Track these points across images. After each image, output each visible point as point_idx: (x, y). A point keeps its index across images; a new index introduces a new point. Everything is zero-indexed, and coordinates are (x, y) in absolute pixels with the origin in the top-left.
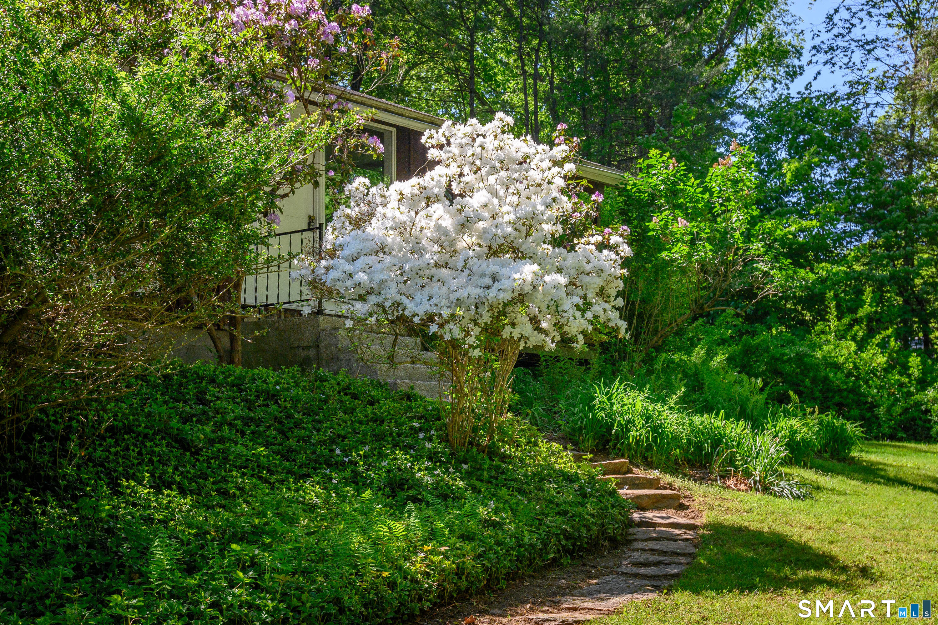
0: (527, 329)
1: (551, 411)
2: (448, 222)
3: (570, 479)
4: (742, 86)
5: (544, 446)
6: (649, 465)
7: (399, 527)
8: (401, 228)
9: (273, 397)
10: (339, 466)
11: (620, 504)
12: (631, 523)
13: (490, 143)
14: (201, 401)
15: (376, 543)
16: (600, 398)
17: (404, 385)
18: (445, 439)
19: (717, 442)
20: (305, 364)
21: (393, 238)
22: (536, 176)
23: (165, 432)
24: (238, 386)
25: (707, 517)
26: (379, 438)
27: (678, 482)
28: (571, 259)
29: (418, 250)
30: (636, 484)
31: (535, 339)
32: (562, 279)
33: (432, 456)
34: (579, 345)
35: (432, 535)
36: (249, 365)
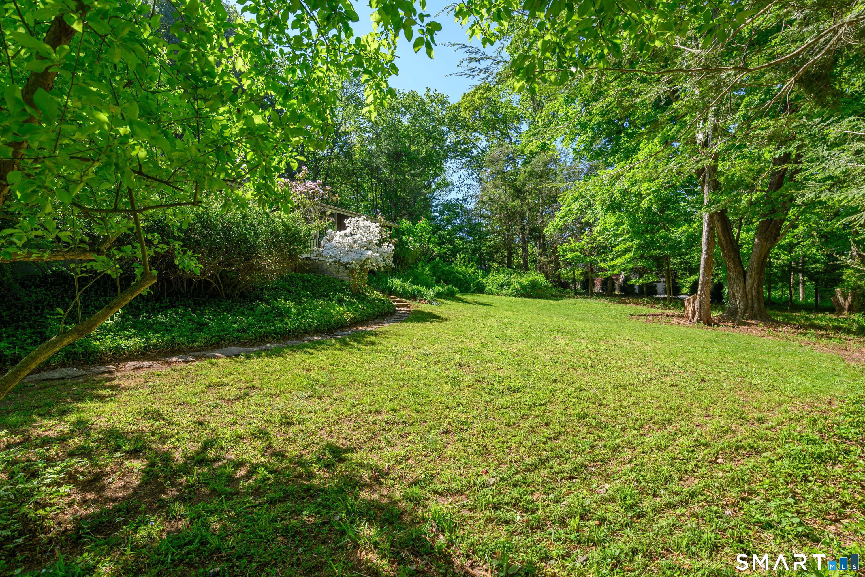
0: (370, 266)
1: (378, 285)
2: (351, 241)
3: (381, 300)
4: (437, 193)
5: (375, 293)
6: (402, 297)
7: (342, 309)
8: (340, 242)
9: (309, 281)
10: (326, 297)
11: (393, 306)
12: (395, 310)
13: (361, 223)
14: (291, 281)
15: (337, 311)
16: (389, 281)
17: (340, 278)
18: (351, 291)
19: (418, 292)
20: (315, 272)
21: (338, 245)
22: (371, 229)
23: (285, 288)
24: (300, 278)
25: (414, 309)
26: (335, 290)
27: (408, 301)
28: (380, 249)
29: (344, 247)
30: (397, 302)
31: (372, 268)
32: (377, 255)
33: (348, 295)
34: (383, 269)
35: (349, 311)
36: (302, 273)
